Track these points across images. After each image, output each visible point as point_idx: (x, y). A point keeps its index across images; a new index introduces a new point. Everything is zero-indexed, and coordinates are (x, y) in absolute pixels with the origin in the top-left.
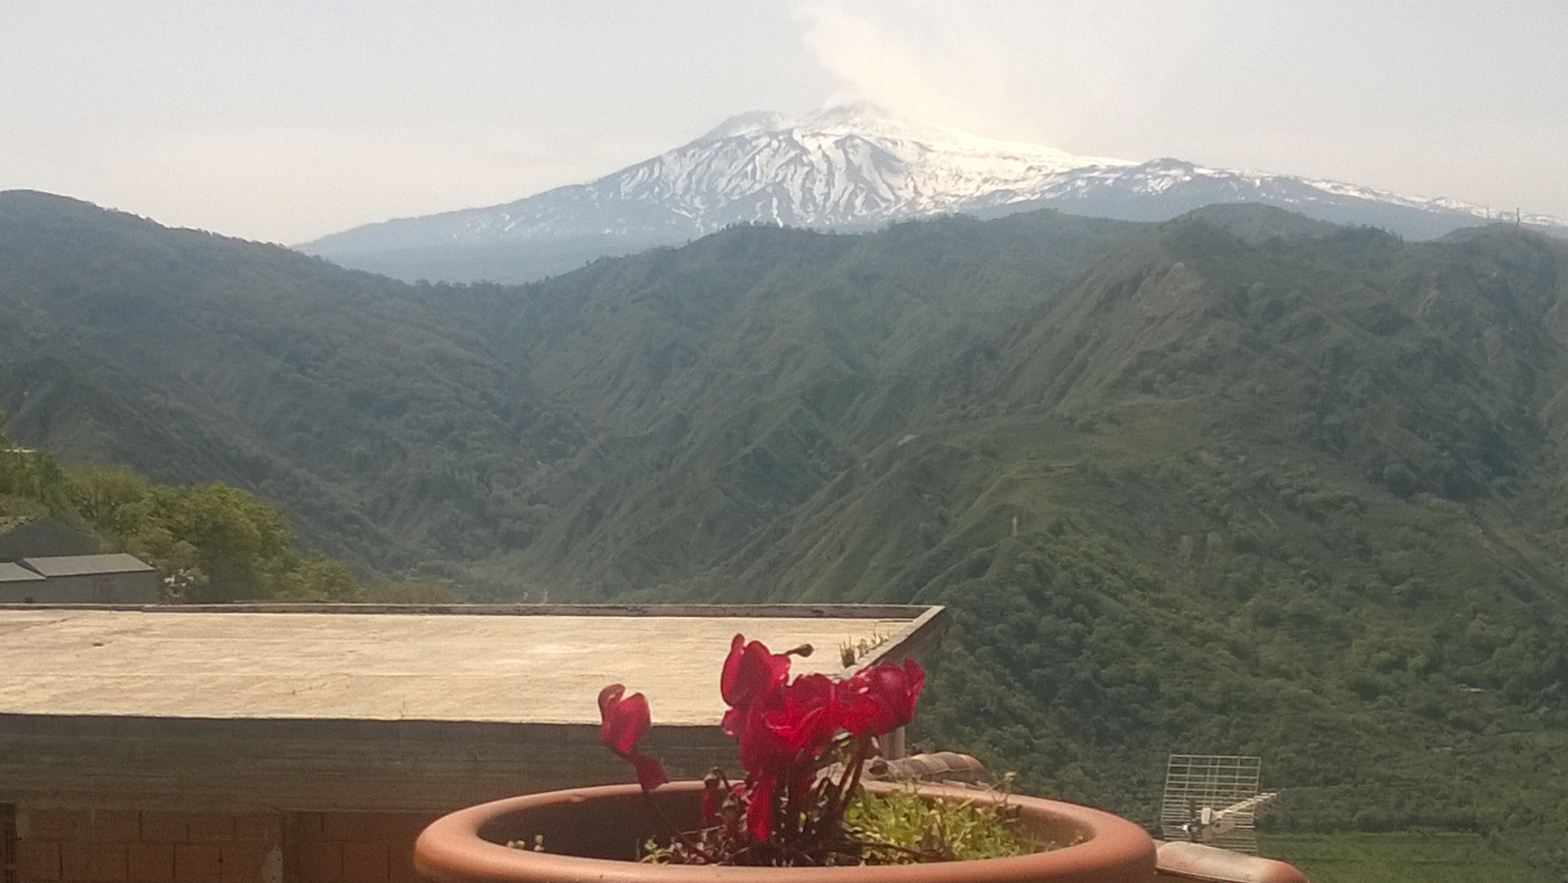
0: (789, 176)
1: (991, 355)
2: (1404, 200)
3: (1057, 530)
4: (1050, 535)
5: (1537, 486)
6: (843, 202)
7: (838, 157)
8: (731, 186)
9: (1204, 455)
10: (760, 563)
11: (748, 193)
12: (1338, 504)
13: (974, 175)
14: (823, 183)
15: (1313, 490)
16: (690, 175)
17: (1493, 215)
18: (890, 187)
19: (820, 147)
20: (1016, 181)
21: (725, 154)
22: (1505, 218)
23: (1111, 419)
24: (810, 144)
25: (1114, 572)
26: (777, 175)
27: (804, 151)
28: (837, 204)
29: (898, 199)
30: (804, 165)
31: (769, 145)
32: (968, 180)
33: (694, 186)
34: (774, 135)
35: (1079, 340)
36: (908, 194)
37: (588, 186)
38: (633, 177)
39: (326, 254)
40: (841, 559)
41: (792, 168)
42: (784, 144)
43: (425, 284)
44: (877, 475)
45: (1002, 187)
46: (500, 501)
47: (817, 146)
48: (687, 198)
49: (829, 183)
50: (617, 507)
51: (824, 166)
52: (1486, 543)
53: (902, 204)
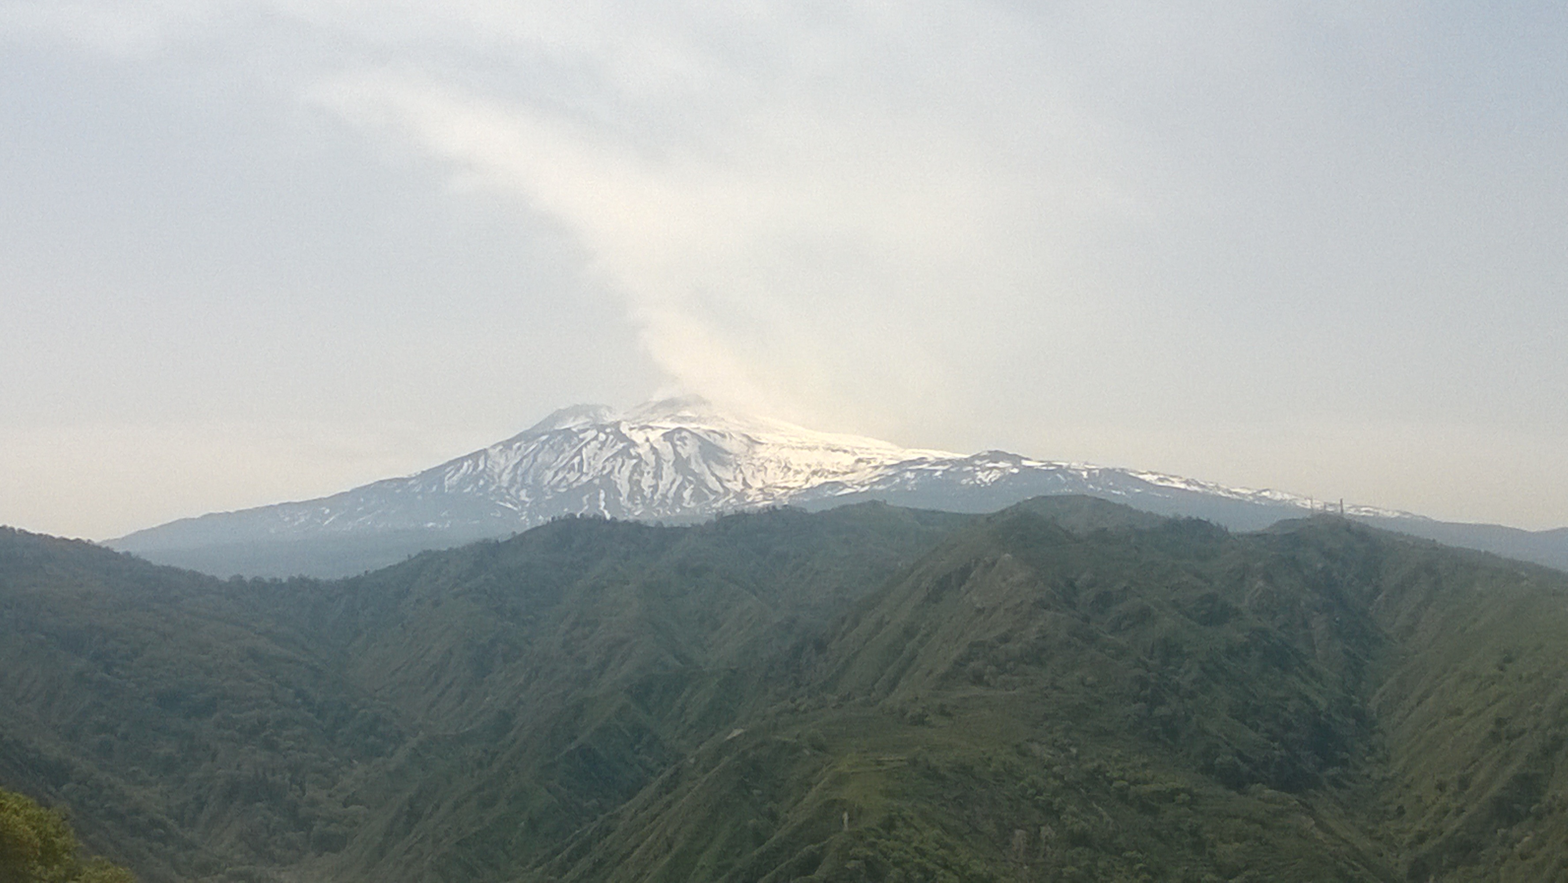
0: (616, 470)
1: (820, 646)
2: (1230, 493)
3: (889, 825)
4: (881, 830)
5: (1368, 776)
6: (671, 494)
7: (666, 449)
8: (558, 478)
9: (1036, 748)
10: (584, 864)
11: (575, 485)
12: (1170, 796)
13: (804, 468)
14: (651, 474)
15: (1146, 782)
16: (516, 466)
17: (1318, 506)
18: (719, 480)
19: (647, 440)
20: (845, 473)
21: (552, 447)
22: (1329, 509)
23: (943, 712)
24: (638, 437)
25: (946, 867)
26: (604, 468)
27: (634, 444)
28: (665, 496)
29: (727, 491)
30: (631, 457)
31: (596, 438)
32: (797, 472)
33: (519, 479)
34: (601, 428)
35: (909, 633)
36: (738, 486)
37: (411, 479)
38: (458, 470)
39: (135, 550)
40: (667, 859)
41: (620, 460)
42: (611, 437)
43: (239, 579)
44: (705, 771)
45: (831, 479)
46: (313, 803)
47: (644, 438)
48: (513, 491)
49: (657, 476)
50: (437, 807)
51: (652, 459)
52: (1320, 835)
53: (731, 495)
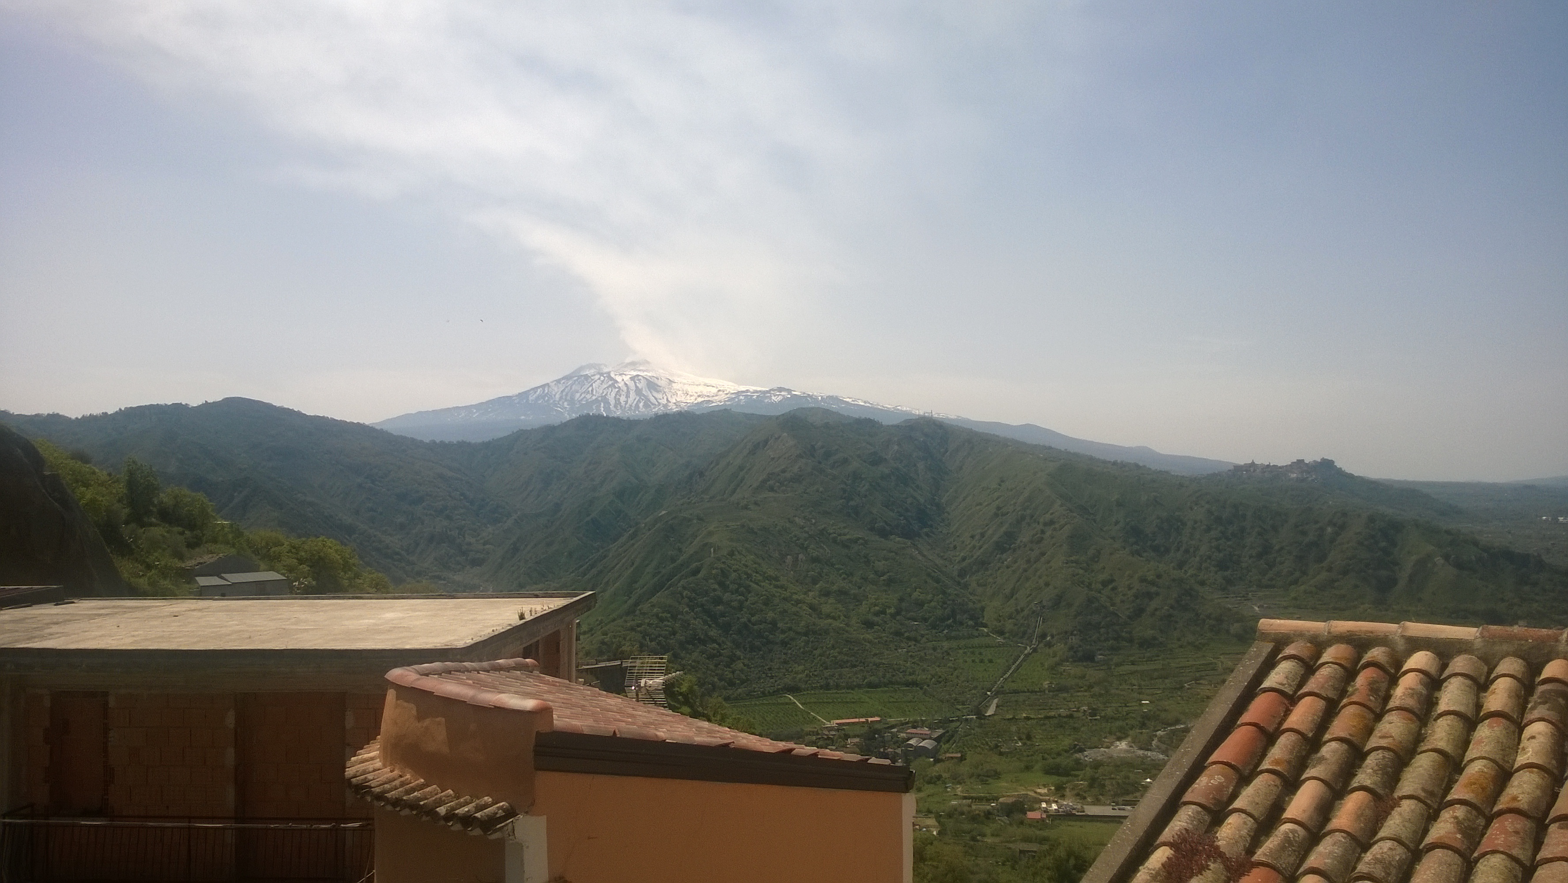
0: (609, 394)
1: (701, 474)
2: (884, 407)
3: (731, 554)
4: (728, 556)
5: (941, 532)
6: (634, 405)
7: (631, 384)
8: (581, 397)
9: (797, 519)
10: (594, 571)
11: (590, 400)
12: (856, 541)
13: (695, 394)
14: (625, 396)
15: (845, 535)
16: (562, 392)
17: (922, 413)
18: (656, 399)
19: (623, 380)
20: (713, 396)
21: (579, 383)
22: (926, 415)
23: (756, 503)
24: (619, 379)
25: (757, 572)
26: (603, 392)
27: (617, 382)
28: (631, 406)
29: (659, 404)
30: (615, 388)
31: (599, 379)
32: (691, 396)
33: (564, 397)
34: (602, 374)
35: (741, 468)
36: (664, 401)
37: (514, 396)
38: (535, 393)
39: (385, 427)
40: (632, 569)
41: (610, 389)
42: (606, 378)
43: (434, 442)
44: (649, 530)
45: (706, 399)
46: (469, 544)
47: (621, 379)
48: (561, 403)
49: (628, 396)
50: (526, 546)
51: (625, 389)
52: (920, 558)
53: (661, 406)
